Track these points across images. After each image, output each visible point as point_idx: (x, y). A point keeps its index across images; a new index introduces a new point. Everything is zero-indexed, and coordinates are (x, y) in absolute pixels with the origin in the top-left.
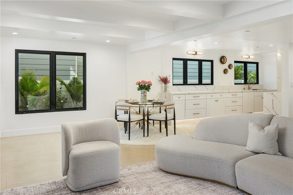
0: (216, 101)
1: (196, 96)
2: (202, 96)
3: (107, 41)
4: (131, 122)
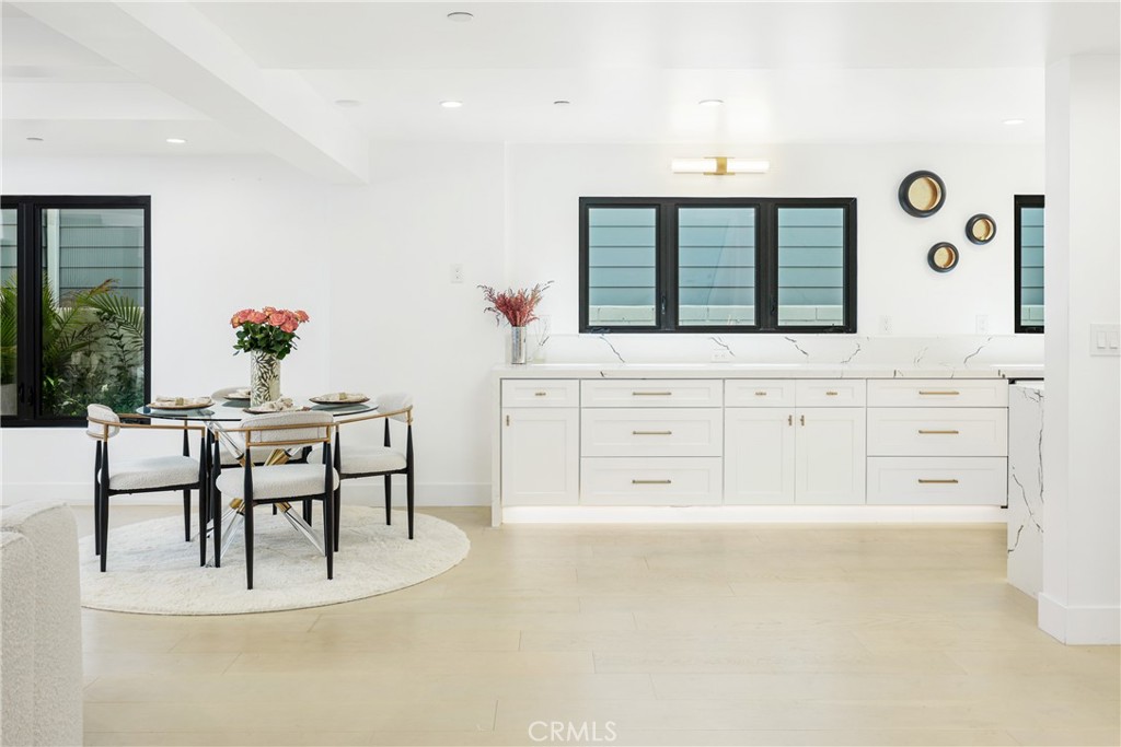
0: (790, 420)
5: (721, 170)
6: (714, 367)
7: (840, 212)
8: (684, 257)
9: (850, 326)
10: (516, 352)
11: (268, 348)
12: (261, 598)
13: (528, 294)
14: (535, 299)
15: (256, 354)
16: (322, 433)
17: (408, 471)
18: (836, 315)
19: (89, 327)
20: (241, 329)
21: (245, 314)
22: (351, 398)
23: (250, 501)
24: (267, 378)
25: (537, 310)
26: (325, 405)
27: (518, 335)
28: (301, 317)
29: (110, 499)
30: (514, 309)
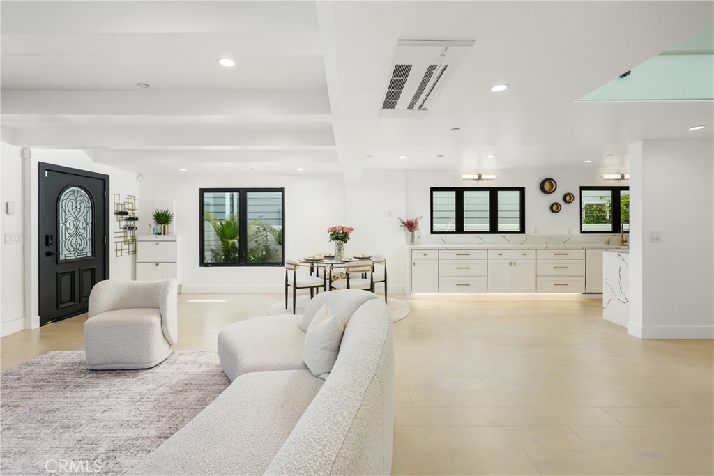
0: (511, 264)
1: (463, 253)
2: (474, 255)
3: (299, 169)
4: (298, 288)
5: (480, 178)
6: (476, 246)
7: (519, 192)
9: (522, 231)
10: (412, 240)
11: (341, 240)
13: (414, 221)
14: (417, 222)
15: (336, 242)
16: (370, 269)
17: (385, 281)
18: (517, 227)
20: (332, 233)
22: (366, 256)
24: (340, 251)
25: (418, 226)
27: (412, 235)
28: (351, 229)
29: (297, 290)
30: (411, 226)
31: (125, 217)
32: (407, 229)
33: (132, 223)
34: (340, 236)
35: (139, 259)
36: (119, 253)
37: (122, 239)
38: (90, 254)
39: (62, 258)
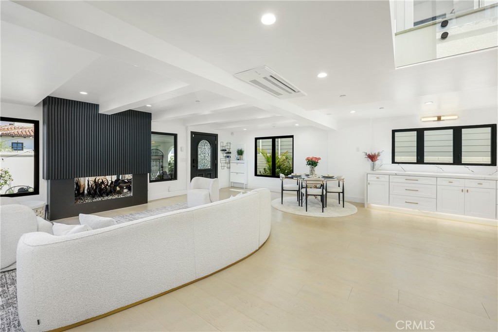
0: (462, 190)
1: (412, 178)
2: (423, 180)
3: (296, 125)
5: (439, 119)
6: (436, 174)
7: (489, 128)
8: (426, 144)
9: (493, 164)
10: (373, 168)
11: (312, 165)
12: (309, 214)
13: (377, 154)
14: (379, 155)
15: (310, 166)
16: (321, 183)
17: (343, 192)
18: (488, 160)
19: (284, 160)
20: (307, 161)
21: (308, 158)
22: (330, 176)
23: (307, 195)
24: (312, 171)
25: (378, 158)
26: (324, 177)
27: (374, 164)
28: (319, 159)
29: (284, 191)
30: (372, 158)
31: (226, 152)
32: (370, 160)
33: (229, 154)
34: (313, 163)
35: (231, 171)
36: (223, 168)
37: (224, 162)
38: (210, 168)
39: (199, 168)
